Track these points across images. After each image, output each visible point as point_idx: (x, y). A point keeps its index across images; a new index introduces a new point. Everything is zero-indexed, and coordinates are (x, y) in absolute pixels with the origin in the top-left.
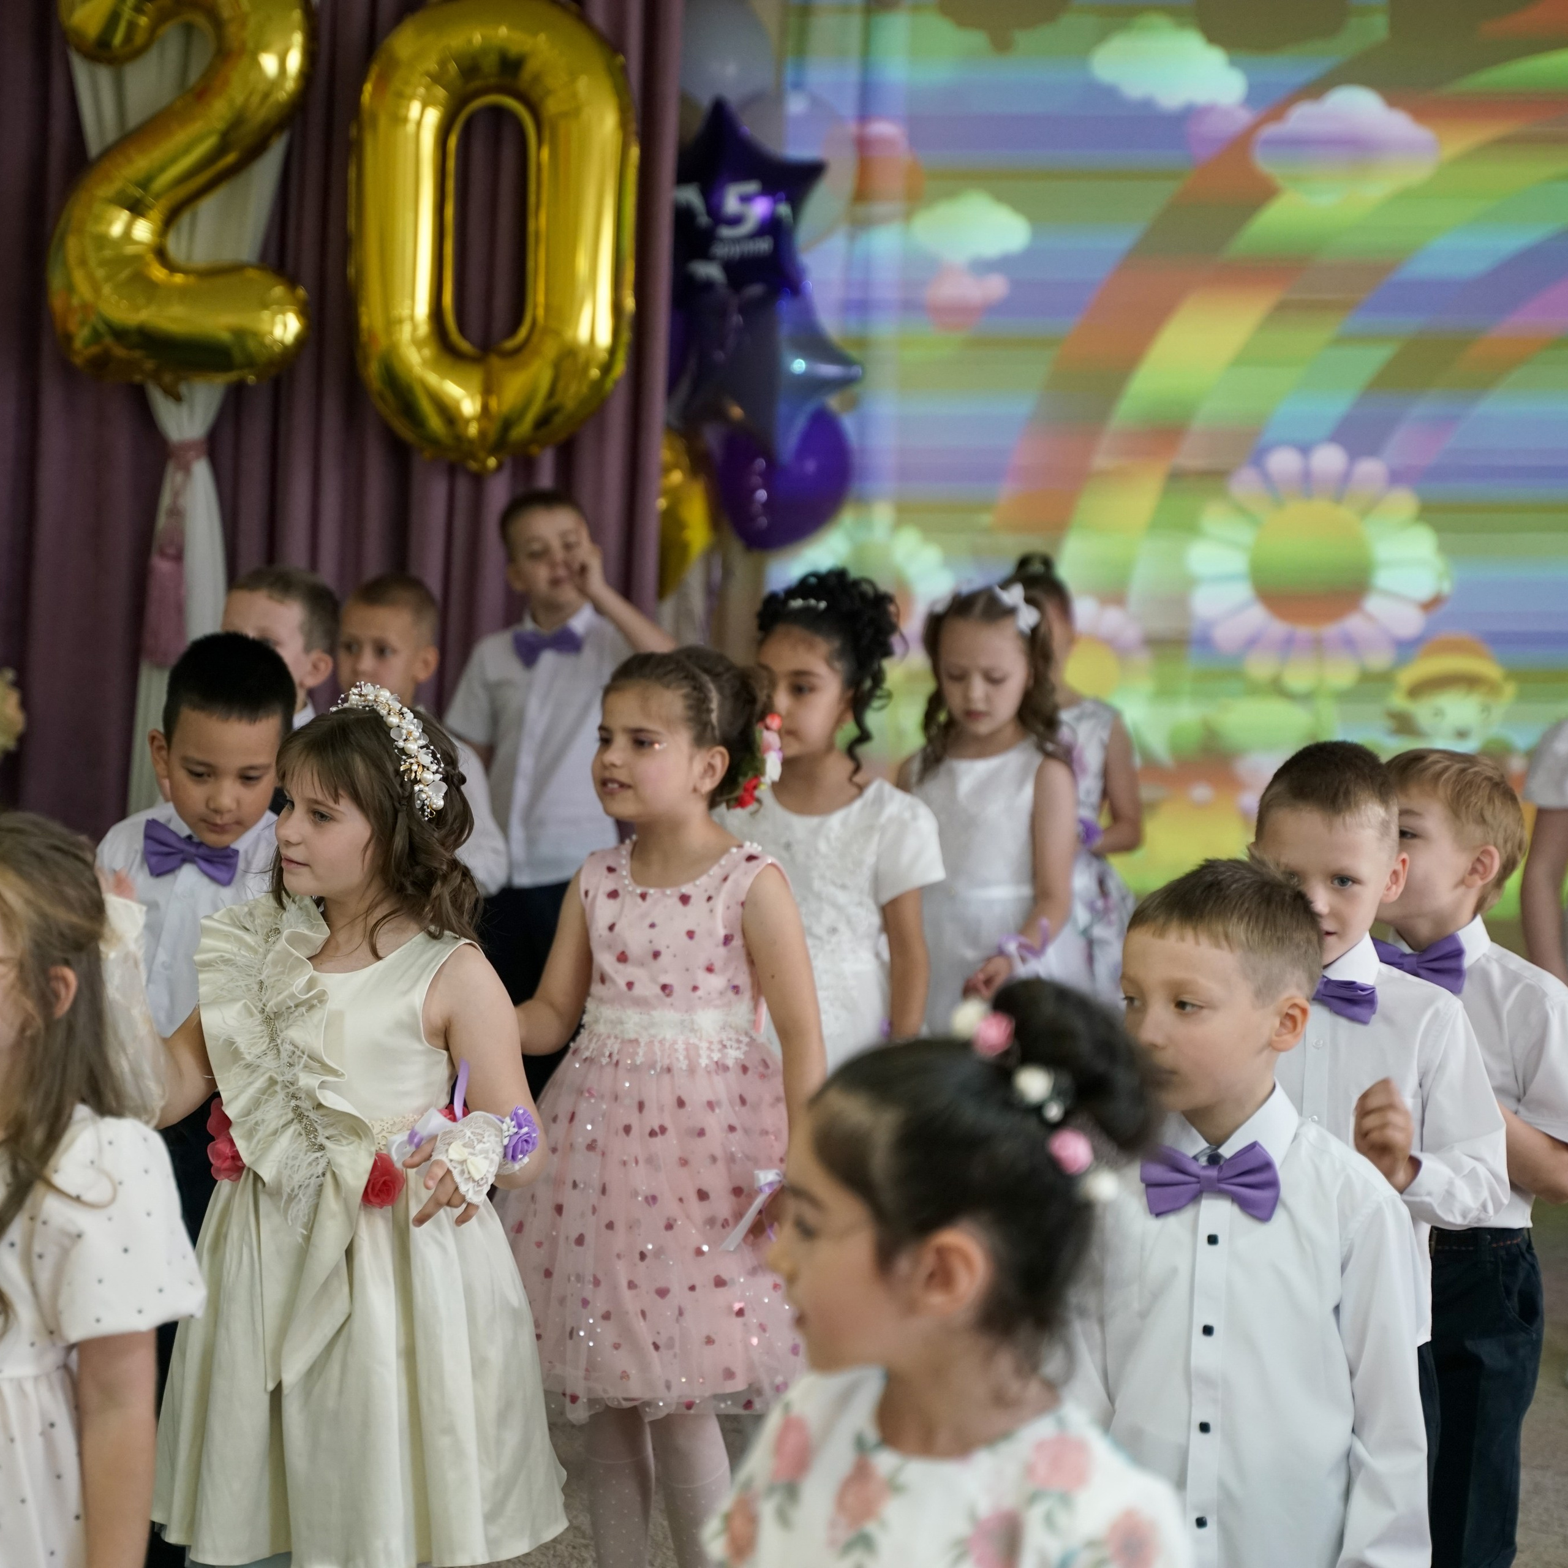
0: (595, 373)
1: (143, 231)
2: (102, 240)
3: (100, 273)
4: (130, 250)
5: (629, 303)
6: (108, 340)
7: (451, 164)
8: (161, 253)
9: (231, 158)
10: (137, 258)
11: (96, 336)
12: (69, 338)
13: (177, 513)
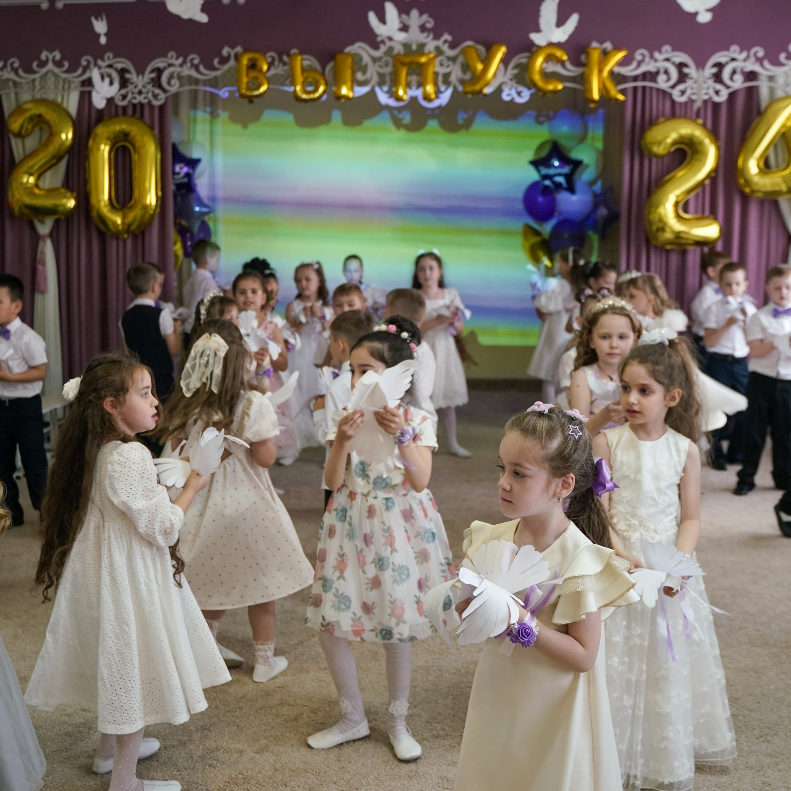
0: (151, 212)
1: (32, 180)
2: (22, 183)
3: (22, 192)
4: (29, 186)
5: (160, 194)
6: (24, 210)
7: (113, 160)
8: (36, 185)
9: (54, 161)
10: (31, 188)
11: (20, 208)
12: (13, 209)
13: (43, 253)
